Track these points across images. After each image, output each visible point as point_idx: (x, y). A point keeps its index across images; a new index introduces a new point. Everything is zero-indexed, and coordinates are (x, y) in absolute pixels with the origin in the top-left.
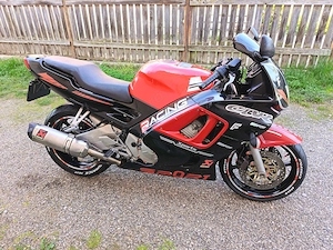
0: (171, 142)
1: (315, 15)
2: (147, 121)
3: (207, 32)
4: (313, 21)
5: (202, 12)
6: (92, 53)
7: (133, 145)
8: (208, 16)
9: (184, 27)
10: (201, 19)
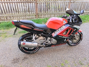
0: (61, 37)
1: (64, 5)
2: (54, 33)
3: (42, 9)
4: (64, 6)
5: (40, 4)
6: (7, 18)
7: (49, 40)
8: (42, 6)
9: (36, 9)
10: (40, 6)
